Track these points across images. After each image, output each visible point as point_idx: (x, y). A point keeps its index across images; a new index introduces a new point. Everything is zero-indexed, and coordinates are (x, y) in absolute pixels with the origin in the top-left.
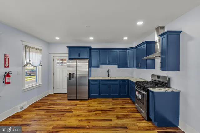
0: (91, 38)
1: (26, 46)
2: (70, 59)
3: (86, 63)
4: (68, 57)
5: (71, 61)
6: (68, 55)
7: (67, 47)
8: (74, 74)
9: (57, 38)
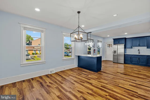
0: (126, 34)
1: (98, 41)
2: (114, 44)
3: (123, 46)
4: (113, 44)
5: (114, 45)
6: (113, 42)
7: (113, 39)
8: (116, 51)
9: (108, 36)
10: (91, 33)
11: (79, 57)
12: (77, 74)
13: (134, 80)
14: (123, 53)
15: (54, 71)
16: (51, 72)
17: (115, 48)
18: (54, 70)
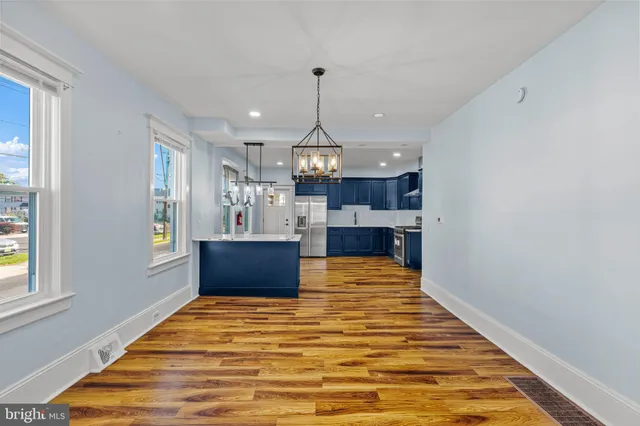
2: (296, 195)
3: (323, 202)
4: (294, 192)
5: (298, 198)
6: (294, 188)
8: (304, 217)
9: (280, 163)
10: (261, 144)
11: (203, 245)
12: (247, 320)
13: (395, 292)
14: (322, 224)
15: (120, 342)
16: (104, 356)
17: (301, 206)
18: (115, 336)
